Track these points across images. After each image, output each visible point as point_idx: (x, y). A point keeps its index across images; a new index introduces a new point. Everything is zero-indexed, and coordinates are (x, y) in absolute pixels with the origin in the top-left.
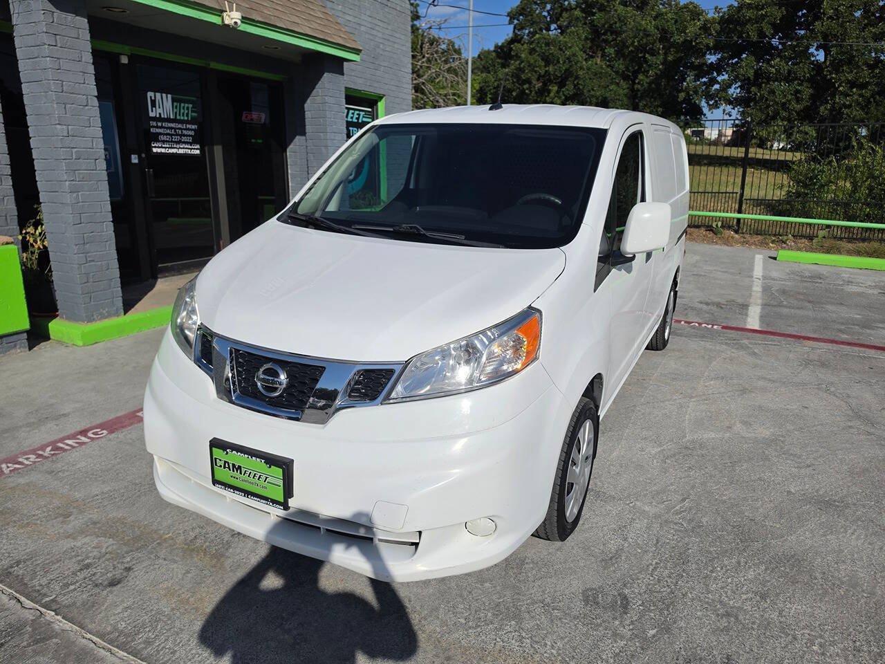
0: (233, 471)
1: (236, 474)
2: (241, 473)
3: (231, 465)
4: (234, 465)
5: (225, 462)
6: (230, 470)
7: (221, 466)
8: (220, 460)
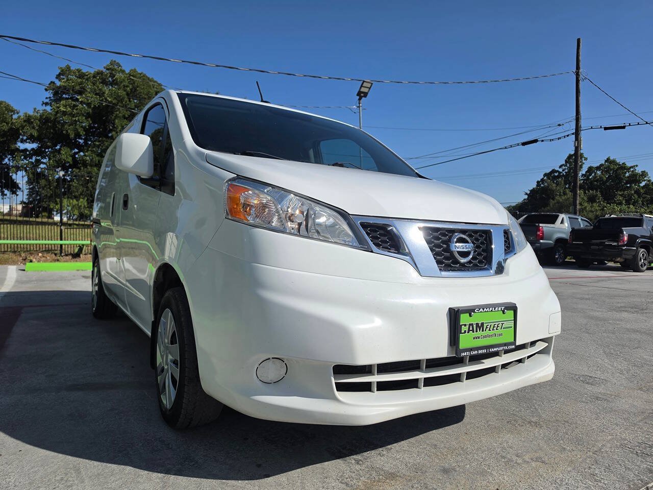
0: (477, 331)
1: (480, 333)
2: (483, 331)
3: (475, 326)
4: (477, 324)
5: (470, 325)
6: (473, 332)
7: (465, 332)
8: (465, 325)
